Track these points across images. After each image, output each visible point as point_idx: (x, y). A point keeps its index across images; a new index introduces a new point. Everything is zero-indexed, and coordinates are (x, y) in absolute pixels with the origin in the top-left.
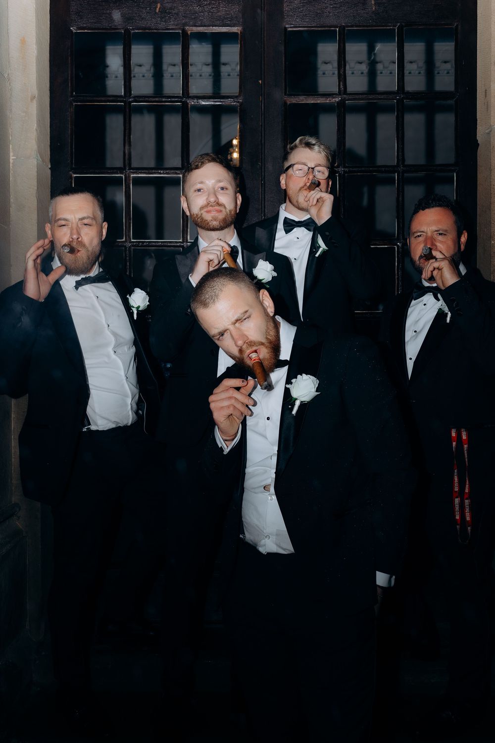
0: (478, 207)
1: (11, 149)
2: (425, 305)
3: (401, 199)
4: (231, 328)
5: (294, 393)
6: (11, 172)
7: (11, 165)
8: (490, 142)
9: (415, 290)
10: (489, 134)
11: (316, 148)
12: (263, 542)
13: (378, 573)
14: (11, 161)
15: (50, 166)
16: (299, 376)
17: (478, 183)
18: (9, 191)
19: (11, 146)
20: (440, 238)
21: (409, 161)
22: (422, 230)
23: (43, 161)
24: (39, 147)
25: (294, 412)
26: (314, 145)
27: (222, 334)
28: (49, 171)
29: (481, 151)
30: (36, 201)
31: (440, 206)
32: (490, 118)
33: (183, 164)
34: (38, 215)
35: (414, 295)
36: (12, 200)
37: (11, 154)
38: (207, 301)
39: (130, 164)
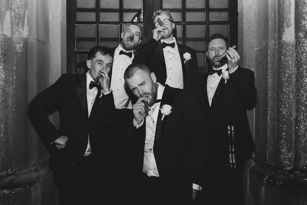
0: (238, 38)
1: (50, 14)
2: (214, 77)
3: (207, 35)
4: (138, 87)
5: (162, 112)
6: (50, 23)
7: (50, 20)
8: (243, 12)
9: (210, 71)
10: (242, 9)
11: (162, 14)
12: (149, 172)
13: (193, 184)
14: (50, 19)
15: (66, 21)
16: (164, 105)
17: (238, 29)
18: (49, 31)
19: (50, 13)
20: (221, 50)
21: (211, 20)
22: (214, 47)
23: (63, 19)
24: (62, 13)
25: (162, 119)
26: (160, 13)
27: (134, 89)
28: (66, 23)
29: (239, 16)
30: (60, 35)
31: (220, 38)
32: (243, 3)
33: (120, 20)
34: (61, 41)
35: (210, 73)
36: (50, 35)
37: (50, 16)
38: (130, 76)
39: (99, 20)
